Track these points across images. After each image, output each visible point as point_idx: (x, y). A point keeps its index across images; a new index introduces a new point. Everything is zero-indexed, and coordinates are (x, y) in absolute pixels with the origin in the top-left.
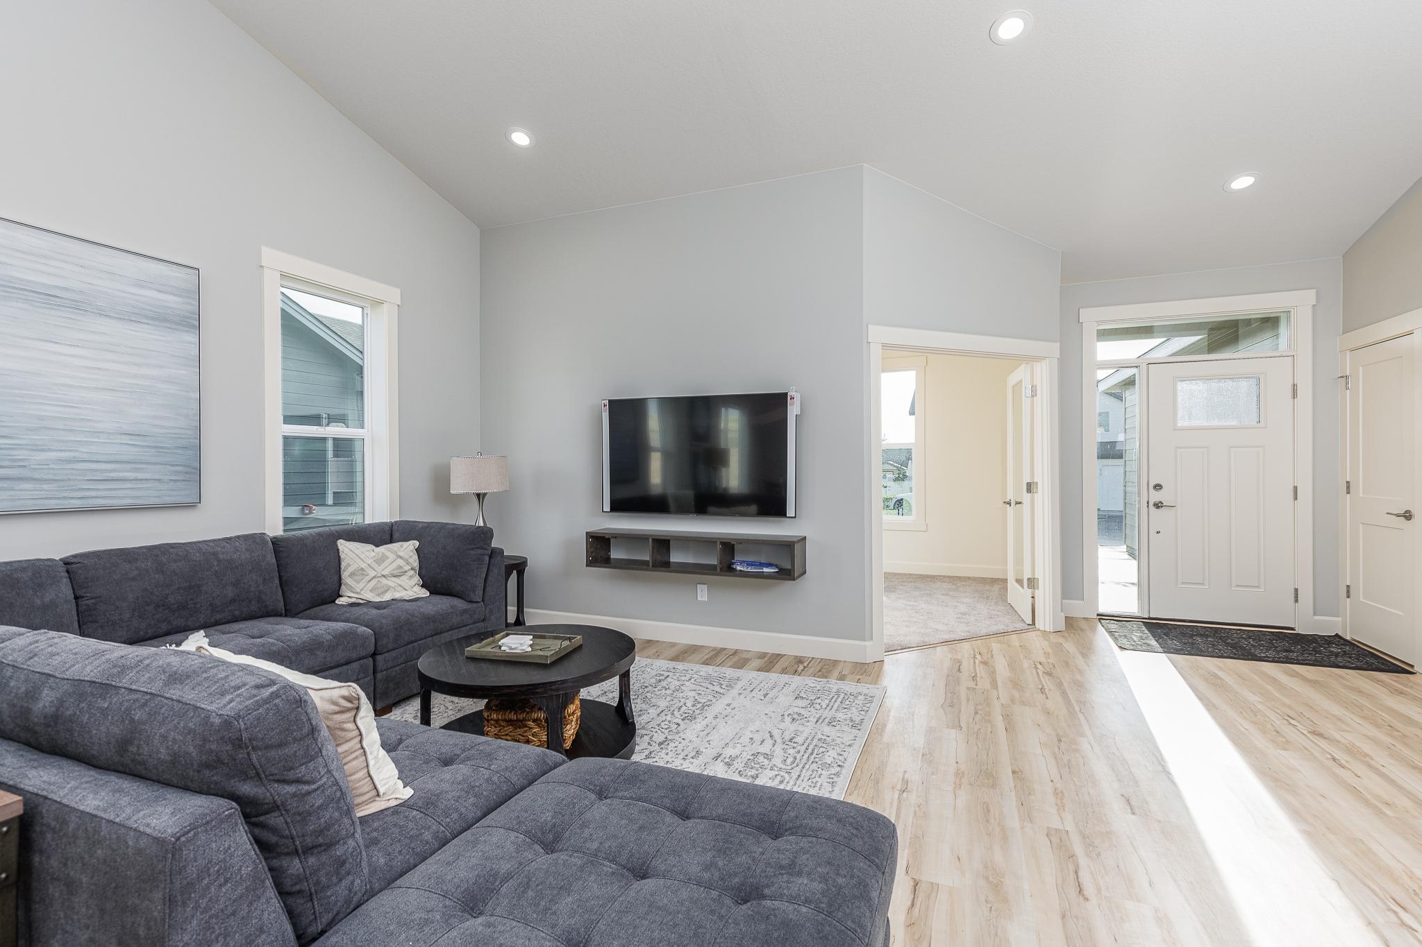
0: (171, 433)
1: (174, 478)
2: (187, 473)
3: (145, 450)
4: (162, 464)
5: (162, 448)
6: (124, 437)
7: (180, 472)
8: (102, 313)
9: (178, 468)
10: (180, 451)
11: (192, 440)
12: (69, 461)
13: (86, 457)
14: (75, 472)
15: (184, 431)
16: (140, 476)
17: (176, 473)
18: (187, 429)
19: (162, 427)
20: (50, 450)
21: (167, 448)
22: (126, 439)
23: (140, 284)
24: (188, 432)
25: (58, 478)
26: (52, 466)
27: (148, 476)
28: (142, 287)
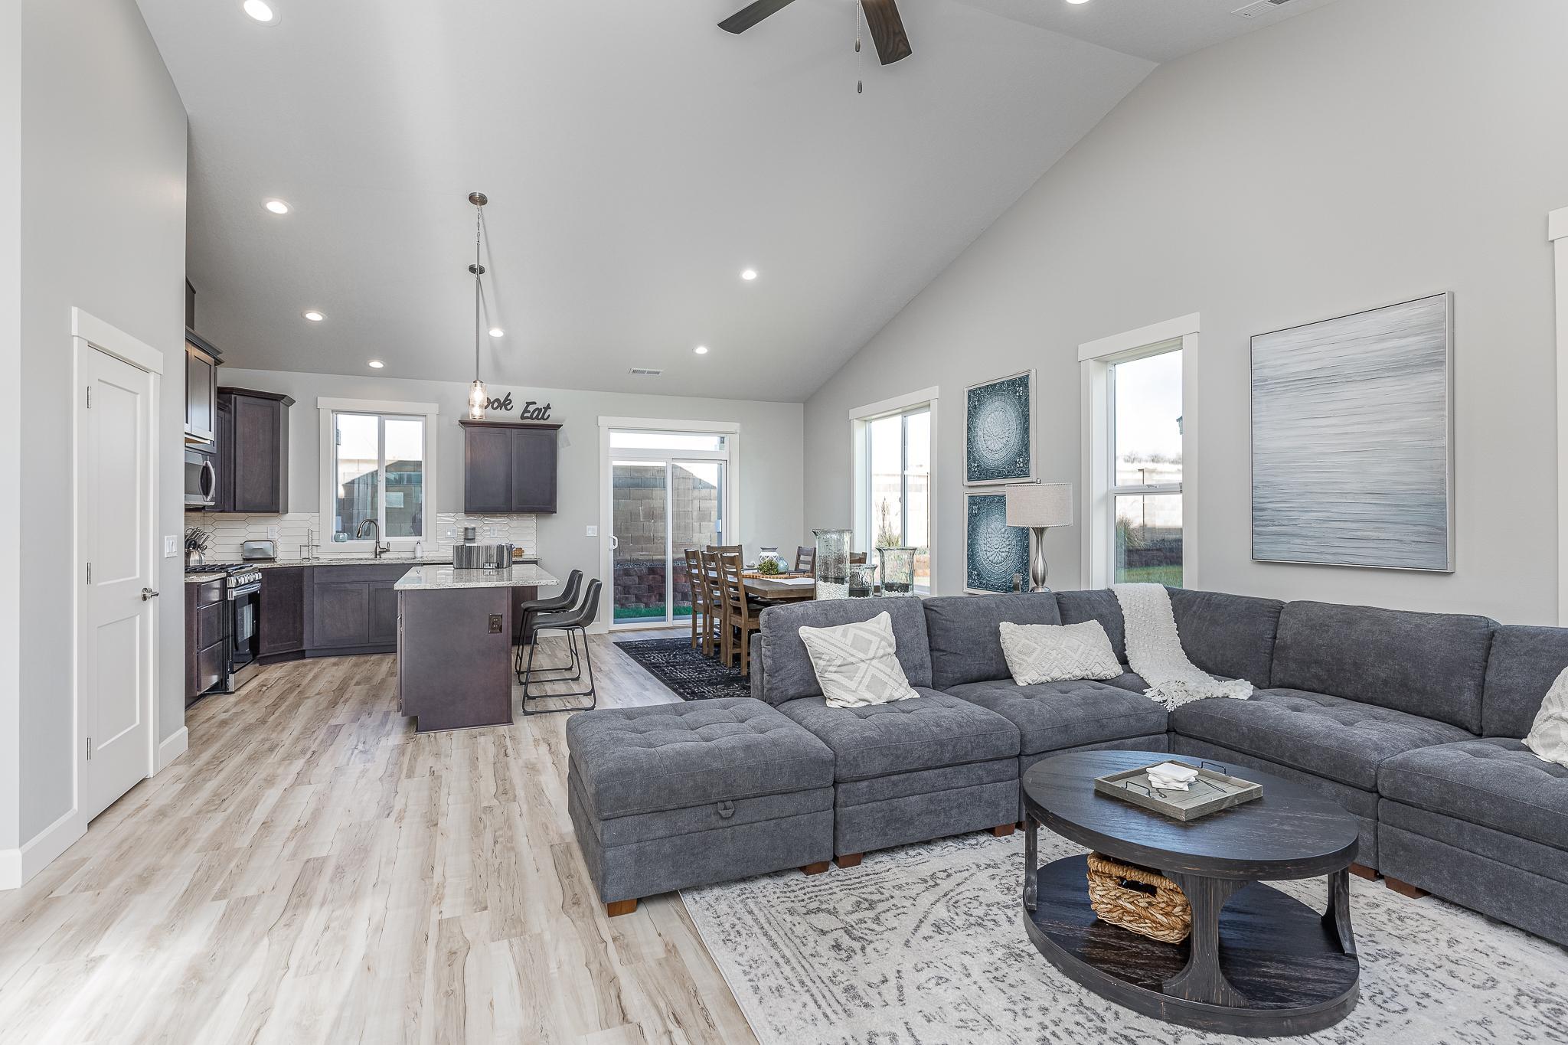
0: (1413, 490)
1: (1417, 539)
2: (1430, 534)
3: (1387, 509)
4: (1403, 524)
5: (1404, 506)
6: (1368, 496)
7: (1422, 533)
8: (1349, 380)
9: (1421, 528)
10: (1422, 509)
11: (1437, 496)
12: (1325, 521)
13: (1336, 516)
14: (1329, 530)
15: (1431, 486)
16: (1383, 535)
17: (1419, 533)
18: (1430, 483)
19: (1405, 483)
20: (1312, 511)
21: (1409, 506)
22: (1369, 499)
23: (1382, 338)
24: (1435, 487)
25: (1317, 535)
26: (1313, 525)
27: (1390, 536)
28: (1383, 340)
